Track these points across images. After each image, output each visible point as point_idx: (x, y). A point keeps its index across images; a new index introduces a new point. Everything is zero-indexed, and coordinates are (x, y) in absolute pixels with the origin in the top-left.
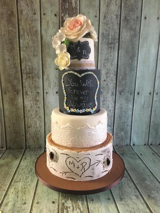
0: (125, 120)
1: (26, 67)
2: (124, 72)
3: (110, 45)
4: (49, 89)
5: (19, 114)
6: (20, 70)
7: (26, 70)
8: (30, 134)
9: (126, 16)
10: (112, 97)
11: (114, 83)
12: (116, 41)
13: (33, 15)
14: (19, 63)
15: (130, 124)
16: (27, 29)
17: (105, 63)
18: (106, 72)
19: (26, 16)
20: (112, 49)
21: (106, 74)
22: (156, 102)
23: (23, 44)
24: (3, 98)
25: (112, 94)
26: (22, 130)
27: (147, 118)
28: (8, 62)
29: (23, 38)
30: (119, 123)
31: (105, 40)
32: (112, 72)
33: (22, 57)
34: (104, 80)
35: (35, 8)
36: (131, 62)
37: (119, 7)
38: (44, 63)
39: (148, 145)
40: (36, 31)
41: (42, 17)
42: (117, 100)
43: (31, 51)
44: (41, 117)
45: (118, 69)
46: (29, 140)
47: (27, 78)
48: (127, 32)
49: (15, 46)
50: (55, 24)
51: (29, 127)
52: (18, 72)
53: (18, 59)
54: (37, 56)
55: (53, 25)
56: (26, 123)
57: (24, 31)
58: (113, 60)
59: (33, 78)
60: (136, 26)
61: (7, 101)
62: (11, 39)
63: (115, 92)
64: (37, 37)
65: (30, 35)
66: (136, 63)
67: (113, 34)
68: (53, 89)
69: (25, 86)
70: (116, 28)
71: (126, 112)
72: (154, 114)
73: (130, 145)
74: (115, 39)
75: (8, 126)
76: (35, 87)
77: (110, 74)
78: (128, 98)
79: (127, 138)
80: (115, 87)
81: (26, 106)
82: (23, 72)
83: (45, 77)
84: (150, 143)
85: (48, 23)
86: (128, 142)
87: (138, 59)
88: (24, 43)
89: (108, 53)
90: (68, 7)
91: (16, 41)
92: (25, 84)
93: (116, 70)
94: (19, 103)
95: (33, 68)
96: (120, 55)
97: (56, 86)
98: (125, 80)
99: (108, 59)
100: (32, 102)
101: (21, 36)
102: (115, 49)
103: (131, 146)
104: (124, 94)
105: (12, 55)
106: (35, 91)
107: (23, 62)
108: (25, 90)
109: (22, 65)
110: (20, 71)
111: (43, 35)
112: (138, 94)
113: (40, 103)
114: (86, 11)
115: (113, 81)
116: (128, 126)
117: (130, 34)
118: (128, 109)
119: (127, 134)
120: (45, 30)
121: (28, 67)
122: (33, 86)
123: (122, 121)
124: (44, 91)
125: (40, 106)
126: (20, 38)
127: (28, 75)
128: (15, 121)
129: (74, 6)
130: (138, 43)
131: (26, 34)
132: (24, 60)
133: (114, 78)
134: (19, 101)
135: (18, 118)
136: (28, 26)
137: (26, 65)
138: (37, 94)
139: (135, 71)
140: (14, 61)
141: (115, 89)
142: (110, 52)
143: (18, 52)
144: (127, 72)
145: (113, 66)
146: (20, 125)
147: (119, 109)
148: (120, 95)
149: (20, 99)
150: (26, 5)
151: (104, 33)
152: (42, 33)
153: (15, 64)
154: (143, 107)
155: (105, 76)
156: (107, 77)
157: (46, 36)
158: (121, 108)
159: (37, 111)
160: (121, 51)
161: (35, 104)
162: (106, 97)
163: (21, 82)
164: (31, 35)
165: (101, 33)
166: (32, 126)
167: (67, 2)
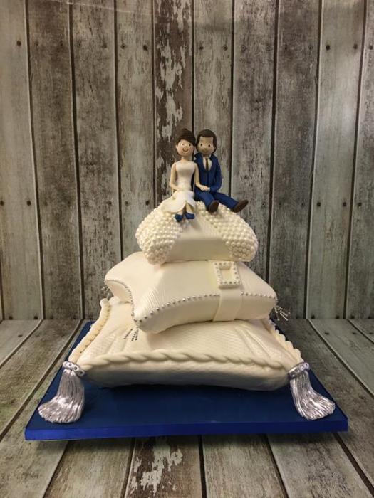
0: (291, 262)
1: (86, 150)
2: (287, 158)
3: (256, 104)
4: (132, 195)
5: (71, 246)
6: (74, 156)
7: (87, 158)
8: (92, 290)
9: (286, 45)
10: (262, 213)
11: (266, 183)
12: (267, 95)
13: (101, 49)
14: (73, 144)
15: (302, 271)
16: (90, 77)
17: (246, 140)
18: (249, 160)
19: (87, 50)
20: (261, 113)
21: (249, 163)
22: (358, 223)
23: (81, 104)
24: (41, 213)
25: (263, 207)
26: (77, 280)
27: (340, 259)
28: (51, 142)
29: (82, 93)
30: (278, 269)
31: (244, 94)
32: (262, 159)
33: (79, 131)
34: (246, 177)
35: (105, 35)
36: (302, 136)
37: (271, 27)
38: (121, 142)
39: (344, 318)
40: (108, 79)
41: (119, 52)
42: (274, 219)
43: (97, 120)
44: (114, 253)
45: (275, 153)
46: (90, 301)
47: (87, 173)
48: (291, 76)
49: (66, 110)
50: (144, 64)
51: (91, 275)
52: (70, 162)
53: (71, 135)
54: (108, 128)
55: (140, 68)
56: (85, 267)
57: (83, 79)
58: (263, 135)
59: (99, 172)
60: (309, 65)
61: (48, 219)
62: (57, 96)
63: (268, 201)
64: (108, 90)
65: (94, 86)
66: (311, 139)
67: (261, 82)
68: (139, 195)
69: (84, 188)
70: (267, 69)
71: (292, 244)
72: (354, 249)
73: (305, 317)
74: (266, 91)
75: (48, 271)
76: (104, 190)
77: (257, 164)
78: (296, 215)
79: (297, 303)
80: (269, 191)
81: (85, 232)
82: (79, 160)
83: (123, 170)
84: (348, 314)
85: (130, 62)
86: (301, 311)
87: (315, 131)
88: (83, 103)
89: (252, 121)
90: (170, 30)
91: (68, 100)
92: (84, 184)
93: (270, 156)
94: (71, 224)
95: (100, 153)
96: (278, 124)
97: (145, 190)
98: (290, 176)
99: (251, 133)
100: (97, 223)
101: (78, 90)
102: (266, 112)
103: (307, 320)
104: (288, 206)
105: (59, 127)
106: (103, 200)
107: (80, 140)
108: (84, 197)
109: (79, 147)
110: (75, 159)
111: (120, 87)
112: (319, 204)
113: (113, 224)
114: (205, 38)
115: (264, 178)
116: (298, 274)
117: (298, 79)
118: (297, 238)
119: (298, 292)
120: (125, 76)
121: (90, 151)
122: (100, 188)
123: (285, 264)
124: (122, 199)
125: (113, 232)
126: (77, 93)
127: (91, 167)
128: (63, 262)
129: (182, 29)
130: (314, 99)
131: (87, 85)
132: (83, 138)
133: (266, 172)
134: (71, 221)
135: (68, 254)
136: (91, 71)
137: (87, 146)
138: (107, 205)
139: (311, 158)
140: (64, 140)
141: (268, 195)
142: (257, 119)
143: (70, 122)
144: (294, 159)
145: (264, 146)
146: (73, 270)
147: (279, 237)
148: (280, 207)
149: (73, 215)
150: (88, 30)
151: (244, 79)
152: (118, 82)
153: (65, 145)
154: (330, 234)
155: (248, 168)
156: (251, 170)
157: (127, 90)
158: (282, 236)
159: (106, 242)
160: (278, 115)
161: (104, 227)
162: (250, 213)
163: (76, 182)
164: (97, 87)
165: (237, 79)
166: (97, 272)
167: (167, 22)
